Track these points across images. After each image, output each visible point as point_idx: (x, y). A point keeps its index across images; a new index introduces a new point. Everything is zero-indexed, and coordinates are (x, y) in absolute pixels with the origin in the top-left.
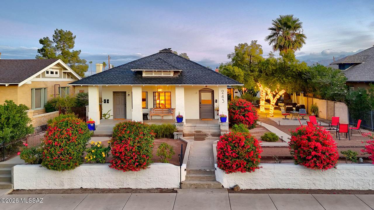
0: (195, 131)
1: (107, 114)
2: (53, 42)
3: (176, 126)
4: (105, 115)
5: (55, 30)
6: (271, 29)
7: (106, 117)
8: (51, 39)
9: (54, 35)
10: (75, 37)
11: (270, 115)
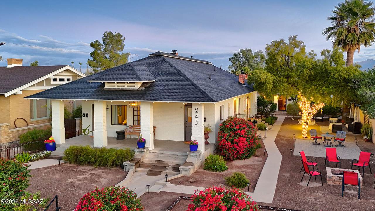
0: (156, 161)
1: (86, 130)
2: (102, 45)
3: (136, 152)
4: (85, 130)
5: (104, 33)
6: (331, 19)
7: (86, 133)
8: (101, 42)
9: (103, 38)
10: (124, 39)
11: (303, 135)
